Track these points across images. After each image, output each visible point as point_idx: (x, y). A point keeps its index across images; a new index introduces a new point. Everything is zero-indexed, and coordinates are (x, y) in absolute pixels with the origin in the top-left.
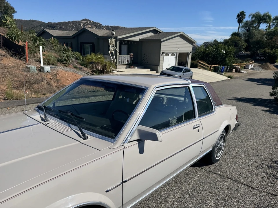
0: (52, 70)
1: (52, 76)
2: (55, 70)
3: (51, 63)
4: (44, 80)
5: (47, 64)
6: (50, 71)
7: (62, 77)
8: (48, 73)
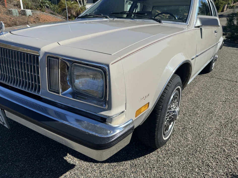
0: (33, 14)
1: (35, 19)
2: (36, 14)
3: (29, 7)
4: (29, 23)
5: (25, 8)
6: (32, 15)
7: (45, 21)
8: (30, 17)
